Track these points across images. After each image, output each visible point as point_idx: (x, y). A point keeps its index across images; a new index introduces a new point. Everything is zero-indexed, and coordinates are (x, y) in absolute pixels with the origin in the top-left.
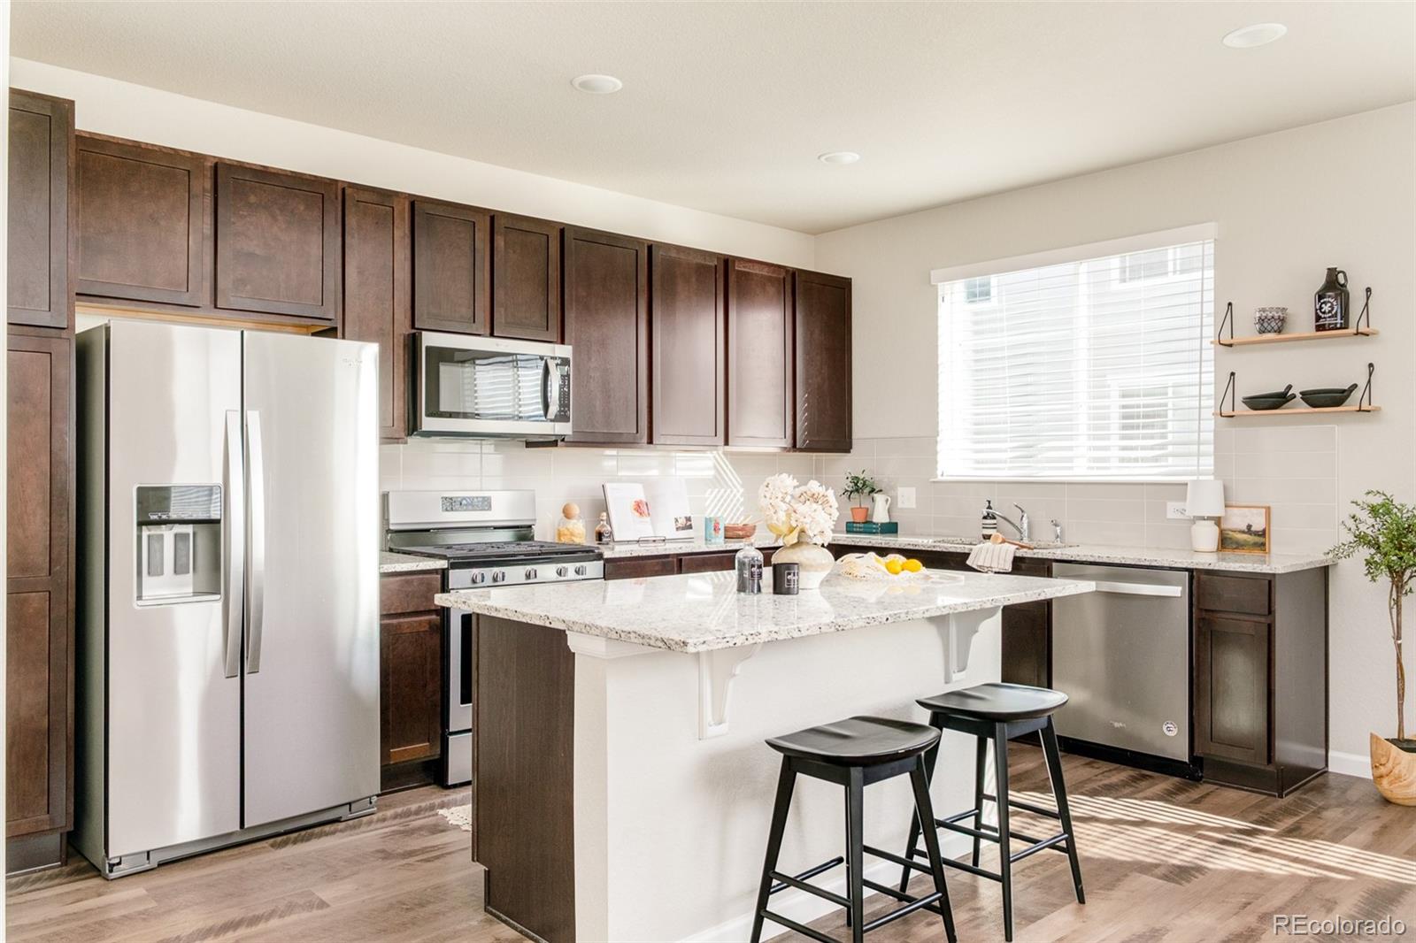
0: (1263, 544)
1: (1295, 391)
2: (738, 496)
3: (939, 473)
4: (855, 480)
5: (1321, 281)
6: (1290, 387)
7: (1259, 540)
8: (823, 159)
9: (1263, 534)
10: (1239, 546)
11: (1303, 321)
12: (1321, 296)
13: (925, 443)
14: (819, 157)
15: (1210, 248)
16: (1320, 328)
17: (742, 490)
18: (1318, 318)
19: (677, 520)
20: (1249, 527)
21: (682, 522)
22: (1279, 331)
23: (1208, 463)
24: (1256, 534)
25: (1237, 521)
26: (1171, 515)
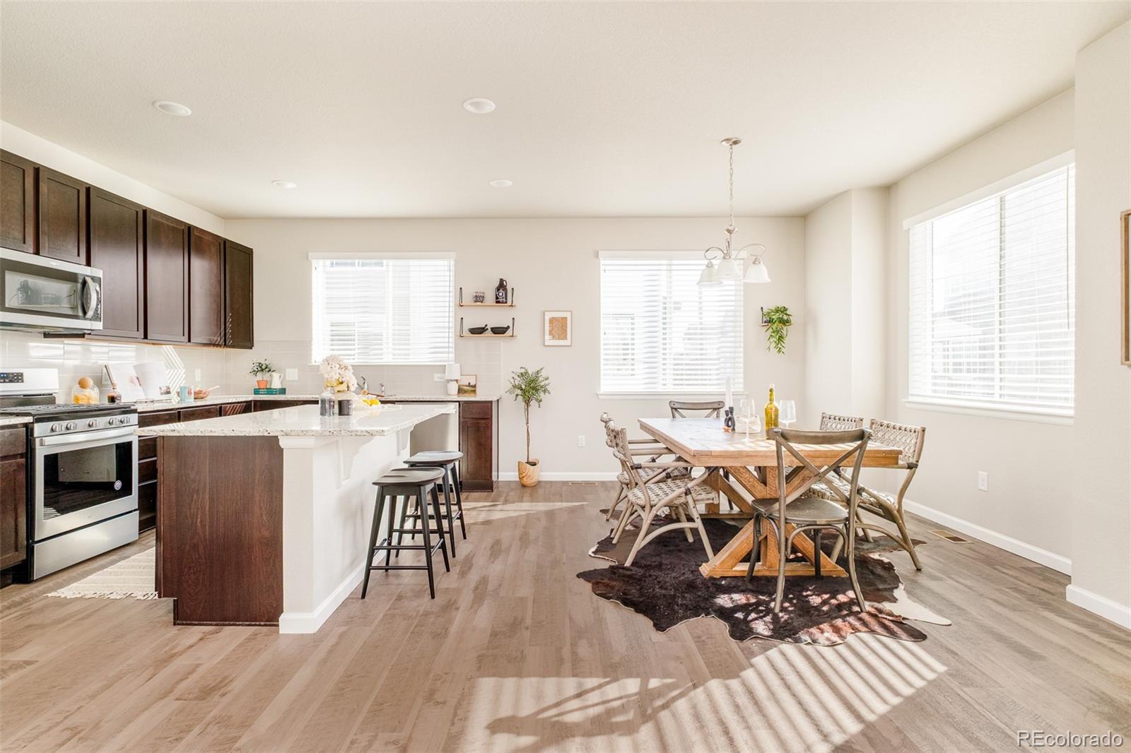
0: (475, 391)
1: (489, 327)
2: (182, 373)
3: (313, 361)
4: (260, 365)
5: (497, 284)
6: (486, 325)
7: (473, 389)
8: (275, 183)
9: (475, 386)
10: (465, 392)
11: (490, 297)
12: (498, 289)
13: (303, 345)
14: (273, 182)
15: (452, 263)
16: (497, 302)
17: (184, 371)
18: (497, 298)
19: (160, 388)
20: (469, 384)
21: (164, 389)
22: (482, 302)
23: (452, 356)
24: (472, 386)
25: (465, 381)
26: (436, 380)
